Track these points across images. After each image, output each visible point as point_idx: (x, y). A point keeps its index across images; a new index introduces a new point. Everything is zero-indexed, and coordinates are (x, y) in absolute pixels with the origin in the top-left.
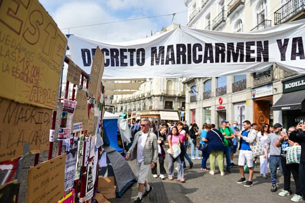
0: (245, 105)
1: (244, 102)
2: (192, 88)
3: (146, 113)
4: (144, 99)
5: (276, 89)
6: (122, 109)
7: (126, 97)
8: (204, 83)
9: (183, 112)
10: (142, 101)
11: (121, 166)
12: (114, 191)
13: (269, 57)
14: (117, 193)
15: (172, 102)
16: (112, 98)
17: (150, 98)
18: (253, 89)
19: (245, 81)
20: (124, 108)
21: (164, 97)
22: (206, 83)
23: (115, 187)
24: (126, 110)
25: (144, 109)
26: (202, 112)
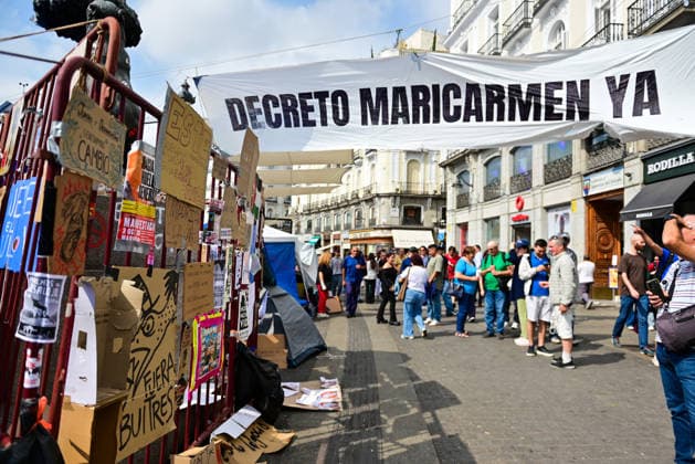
0: (569, 211)
1: (568, 204)
2: (459, 176)
3: (363, 235)
4: (358, 203)
5: (629, 175)
6: (310, 226)
7: (319, 199)
8: (486, 165)
9: (441, 231)
10: (353, 207)
11: (298, 319)
12: (285, 357)
13: (591, 111)
14: (289, 361)
15: (420, 208)
16: (288, 202)
17: (370, 201)
18: (586, 175)
19: (569, 159)
20: (315, 225)
21: (402, 197)
22: (490, 166)
23: (286, 351)
24: (318, 230)
25: (357, 226)
26: (483, 228)
